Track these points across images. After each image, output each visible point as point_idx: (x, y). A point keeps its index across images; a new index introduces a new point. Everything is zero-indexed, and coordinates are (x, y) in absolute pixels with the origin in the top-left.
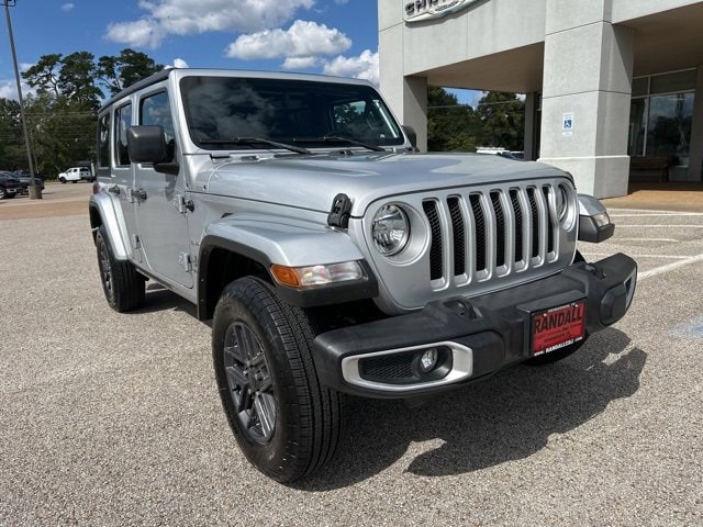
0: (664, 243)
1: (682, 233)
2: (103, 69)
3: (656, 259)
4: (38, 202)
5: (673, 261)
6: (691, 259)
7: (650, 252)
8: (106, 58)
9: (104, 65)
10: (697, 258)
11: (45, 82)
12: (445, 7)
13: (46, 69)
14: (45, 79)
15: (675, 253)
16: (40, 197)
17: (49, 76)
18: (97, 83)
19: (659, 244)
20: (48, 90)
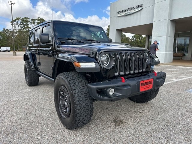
0: (183, 74)
1: (187, 72)
2: (32, 22)
3: (181, 77)
4: (15, 56)
5: (185, 77)
6: (189, 77)
7: (179, 76)
8: (33, 19)
9: (32, 21)
10: (191, 77)
11: (16, 25)
12: (128, 13)
13: (16, 21)
14: (16, 24)
15: (185, 76)
16: (16, 55)
17: (17, 23)
18: (30, 26)
19: (181, 74)
20: (17, 27)
